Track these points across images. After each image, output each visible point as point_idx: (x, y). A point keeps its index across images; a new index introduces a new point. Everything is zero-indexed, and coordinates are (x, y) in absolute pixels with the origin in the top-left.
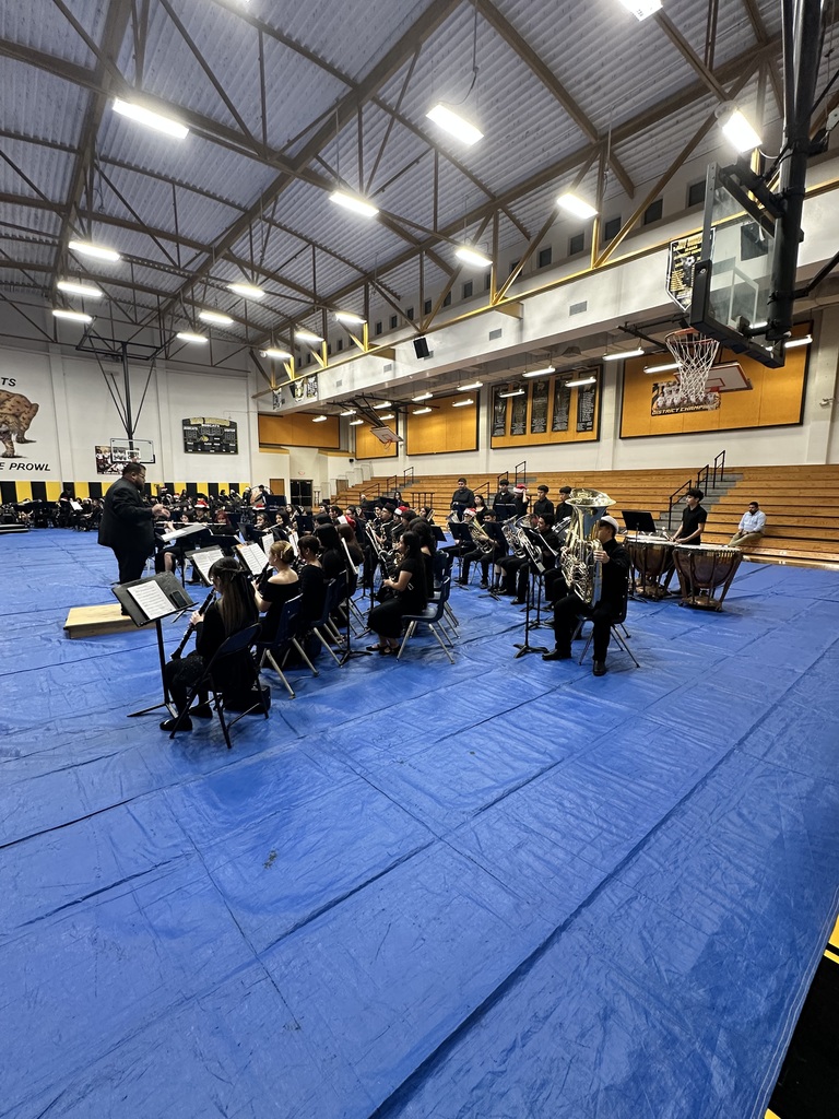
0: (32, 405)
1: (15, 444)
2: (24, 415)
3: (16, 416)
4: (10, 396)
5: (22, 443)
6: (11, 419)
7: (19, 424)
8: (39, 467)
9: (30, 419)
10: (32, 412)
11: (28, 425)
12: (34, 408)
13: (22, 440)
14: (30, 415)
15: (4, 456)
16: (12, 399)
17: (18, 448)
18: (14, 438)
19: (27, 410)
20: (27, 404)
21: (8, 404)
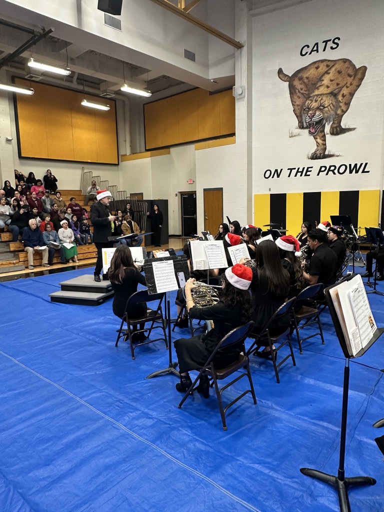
0: (356, 71)
1: (329, 137)
2: (345, 91)
3: (334, 94)
4: (330, 64)
5: (337, 134)
6: (327, 101)
7: (337, 107)
8: (354, 169)
9: (352, 95)
10: (355, 83)
11: (348, 104)
12: (359, 76)
13: (338, 130)
14: (353, 87)
15: (314, 157)
16: (333, 69)
17: (333, 143)
18: (327, 129)
19: (350, 80)
20: (351, 72)
21: (326, 80)
